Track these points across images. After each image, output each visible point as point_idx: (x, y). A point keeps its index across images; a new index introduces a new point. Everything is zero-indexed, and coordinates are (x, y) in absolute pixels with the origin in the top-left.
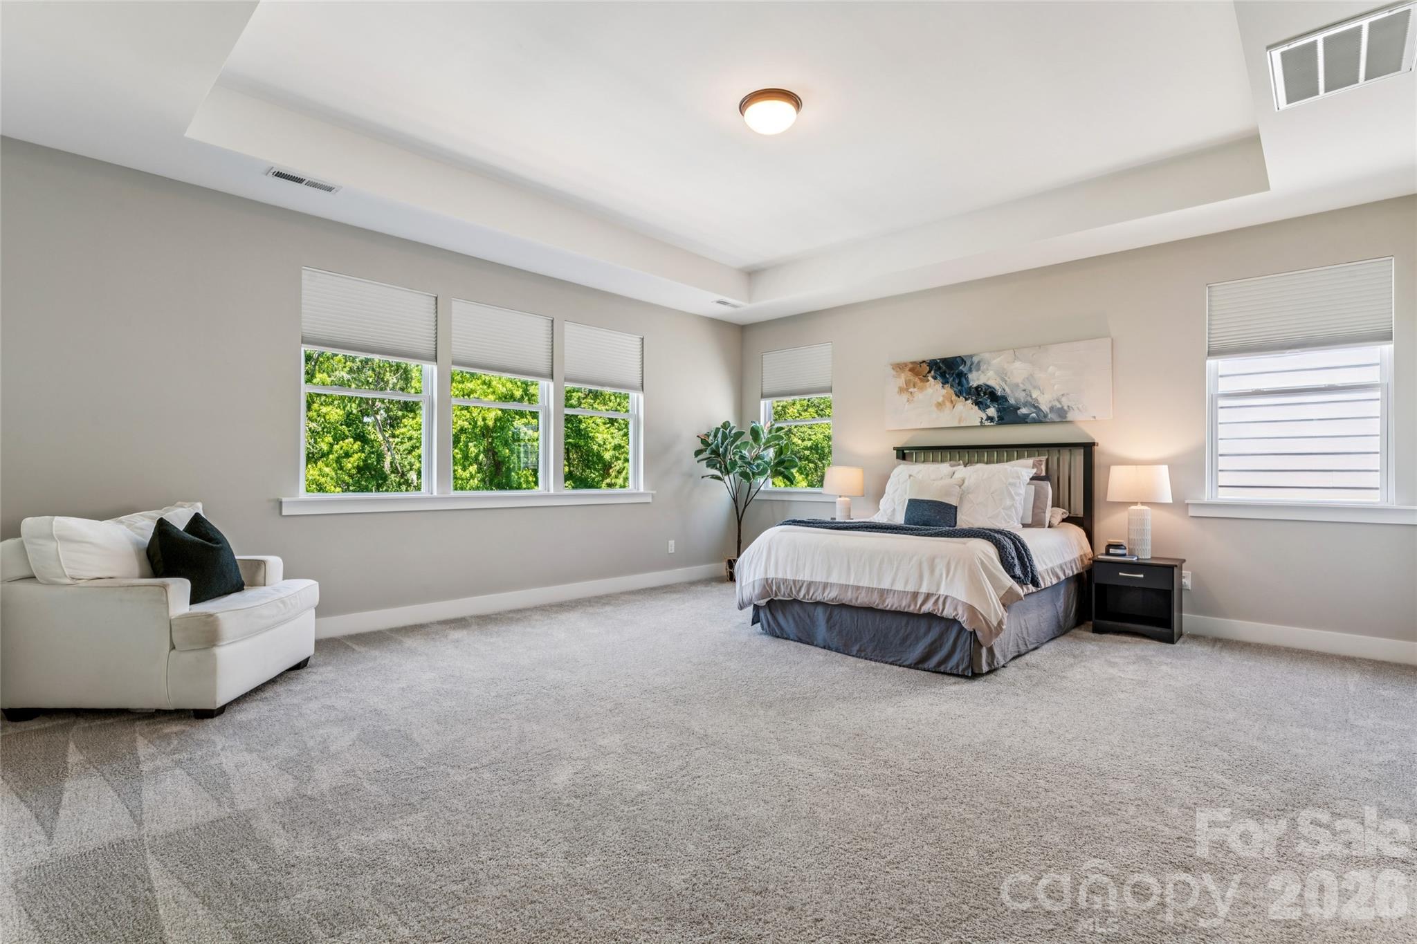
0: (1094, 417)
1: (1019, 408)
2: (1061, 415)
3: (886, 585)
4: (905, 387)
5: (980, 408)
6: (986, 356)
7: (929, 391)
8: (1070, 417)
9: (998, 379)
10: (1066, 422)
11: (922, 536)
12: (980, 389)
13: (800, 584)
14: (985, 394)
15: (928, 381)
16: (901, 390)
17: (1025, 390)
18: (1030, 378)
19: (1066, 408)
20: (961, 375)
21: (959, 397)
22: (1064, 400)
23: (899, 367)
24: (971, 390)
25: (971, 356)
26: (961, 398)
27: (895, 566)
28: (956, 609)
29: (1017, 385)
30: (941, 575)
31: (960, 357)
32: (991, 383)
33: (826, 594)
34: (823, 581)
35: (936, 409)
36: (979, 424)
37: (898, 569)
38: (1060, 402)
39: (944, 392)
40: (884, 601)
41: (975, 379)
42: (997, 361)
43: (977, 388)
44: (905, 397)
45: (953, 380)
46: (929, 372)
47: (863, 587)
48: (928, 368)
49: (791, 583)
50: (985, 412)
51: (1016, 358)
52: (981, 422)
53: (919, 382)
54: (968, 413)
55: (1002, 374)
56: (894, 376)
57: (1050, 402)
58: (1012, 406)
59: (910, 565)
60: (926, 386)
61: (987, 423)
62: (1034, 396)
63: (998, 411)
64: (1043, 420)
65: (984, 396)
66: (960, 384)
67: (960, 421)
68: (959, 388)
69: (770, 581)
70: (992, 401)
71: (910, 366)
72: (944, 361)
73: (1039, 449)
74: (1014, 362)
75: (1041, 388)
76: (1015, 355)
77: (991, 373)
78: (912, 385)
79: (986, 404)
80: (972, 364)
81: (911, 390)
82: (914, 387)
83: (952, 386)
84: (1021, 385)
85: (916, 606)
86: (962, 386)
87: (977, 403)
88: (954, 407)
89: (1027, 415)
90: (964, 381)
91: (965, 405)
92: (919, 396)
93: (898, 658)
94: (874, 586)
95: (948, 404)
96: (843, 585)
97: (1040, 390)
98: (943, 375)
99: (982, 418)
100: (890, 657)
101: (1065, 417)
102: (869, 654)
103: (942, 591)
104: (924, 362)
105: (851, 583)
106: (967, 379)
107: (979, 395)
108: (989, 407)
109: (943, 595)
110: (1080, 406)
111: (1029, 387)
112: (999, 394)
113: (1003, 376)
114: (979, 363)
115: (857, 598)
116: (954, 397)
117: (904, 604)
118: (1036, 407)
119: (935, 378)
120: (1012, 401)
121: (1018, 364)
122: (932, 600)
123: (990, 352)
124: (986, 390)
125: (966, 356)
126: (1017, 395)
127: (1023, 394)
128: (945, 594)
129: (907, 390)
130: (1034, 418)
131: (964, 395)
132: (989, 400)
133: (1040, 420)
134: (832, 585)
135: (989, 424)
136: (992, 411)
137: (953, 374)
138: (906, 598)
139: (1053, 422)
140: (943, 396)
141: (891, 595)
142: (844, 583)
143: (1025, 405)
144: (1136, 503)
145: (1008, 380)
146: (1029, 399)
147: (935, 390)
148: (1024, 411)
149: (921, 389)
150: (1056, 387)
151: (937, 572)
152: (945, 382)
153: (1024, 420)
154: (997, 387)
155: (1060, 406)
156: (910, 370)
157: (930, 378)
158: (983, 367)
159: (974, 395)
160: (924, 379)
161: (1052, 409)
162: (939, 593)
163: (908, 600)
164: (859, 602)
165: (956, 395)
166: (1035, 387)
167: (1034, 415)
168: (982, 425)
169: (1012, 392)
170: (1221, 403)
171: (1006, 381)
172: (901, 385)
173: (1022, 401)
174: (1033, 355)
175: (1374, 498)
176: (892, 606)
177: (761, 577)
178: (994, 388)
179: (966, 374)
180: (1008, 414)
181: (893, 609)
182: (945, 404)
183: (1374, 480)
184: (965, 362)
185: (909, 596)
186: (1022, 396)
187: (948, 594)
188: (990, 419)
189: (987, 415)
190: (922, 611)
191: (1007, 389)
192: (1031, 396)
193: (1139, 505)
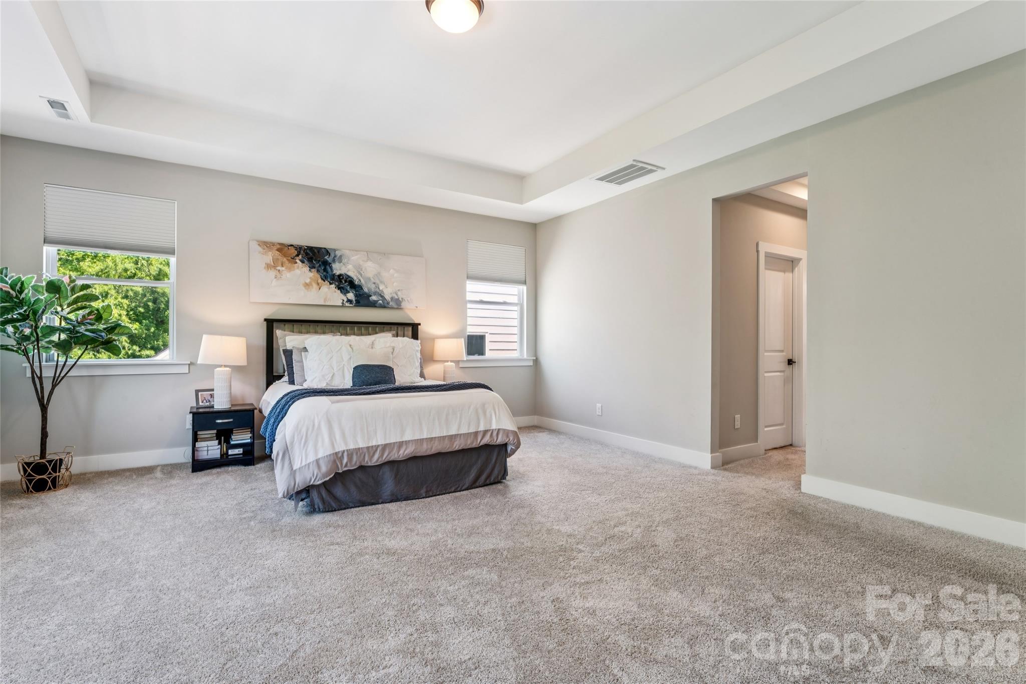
0: (417, 307)
1: (371, 296)
2: (398, 304)
3: (453, 432)
4: (273, 264)
5: (341, 292)
6: (347, 252)
7: (298, 272)
8: (403, 305)
9: (356, 272)
10: (400, 308)
11: (440, 391)
12: (341, 277)
13: (374, 449)
14: (346, 281)
15: (296, 263)
16: (268, 267)
17: (374, 283)
18: (378, 275)
19: (400, 299)
20: (326, 264)
21: (324, 281)
22: (399, 293)
23: (266, 245)
24: (334, 277)
25: (335, 250)
26: (326, 282)
27: (459, 415)
28: (507, 436)
29: (369, 279)
30: (491, 415)
31: (325, 248)
32: (351, 274)
33: (401, 452)
34: (398, 441)
35: (304, 288)
36: (341, 305)
37: (461, 418)
38: (397, 295)
39: (311, 275)
40: (453, 445)
41: (338, 269)
42: (355, 258)
43: (340, 276)
44: (272, 273)
45: (320, 266)
46: (298, 255)
47: (435, 438)
48: (296, 252)
49: (365, 450)
50: (346, 295)
51: (369, 259)
52: (343, 303)
53: (287, 262)
54: (331, 295)
55: (359, 269)
56: (260, 252)
57: (391, 293)
58: (366, 293)
59: (470, 413)
60: (294, 267)
61: (347, 304)
62: (381, 288)
63: (356, 296)
64: (386, 305)
65: (344, 283)
66: (325, 270)
67: (325, 300)
68: (325, 273)
69: (340, 455)
70: (351, 288)
71: (279, 246)
72: (311, 249)
73: (391, 326)
74: (367, 261)
75: (385, 283)
76: (368, 257)
77: (350, 267)
78: (280, 263)
79: (347, 290)
80: (335, 256)
81: (279, 268)
82: (282, 266)
83: (318, 271)
84: (372, 279)
85: (477, 441)
86: (327, 273)
87: (339, 288)
88: (320, 289)
89: (376, 302)
90: (329, 270)
91: (329, 288)
92: (287, 275)
93: (457, 486)
94: (445, 435)
95: (315, 285)
96: (418, 440)
97: (384, 284)
98: (310, 260)
99: (343, 300)
100: (451, 487)
101: (400, 306)
102: (435, 491)
103: (494, 426)
104: (292, 245)
105: (425, 437)
106: (331, 268)
107: (341, 282)
108: (349, 292)
109: (496, 429)
110: (409, 299)
111: (377, 282)
112: (356, 283)
113: (360, 270)
114: (341, 256)
115: (432, 448)
116: (320, 281)
117: (469, 443)
118: (382, 296)
119: (303, 262)
120: (366, 290)
121: (369, 264)
122: (489, 434)
123: (350, 250)
124: (347, 279)
125: (330, 249)
126: (369, 286)
127: (373, 286)
128: (498, 428)
129: (275, 267)
130: (380, 304)
131: (329, 280)
132: (349, 287)
133: (384, 306)
134: (407, 442)
135: (349, 305)
136: (351, 296)
137: (319, 261)
138: (470, 437)
139: (392, 308)
140: (310, 278)
141: (458, 439)
142: (419, 438)
143: (375, 293)
144: (448, 361)
145: (363, 274)
146: (378, 290)
147: (302, 272)
148: (374, 298)
149: (290, 269)
150: (395, 284)
151: (488, 415)
152: (312, 267)
153: (373, 305)
154: (355, 278)
155: (397, 298)
156: (278, 250)
157: (298, 261)
158: (344, 261)
159: (337, 281)
160: (293, 260)
161: (392, 298)
162: (492, 428)
163: (472, 439)
164: (433, 450)
165: (322, 279)
166: (381, 282)
167: (381, 302)
168: (343, 306)
169: (366, 283)
170: (469, 305)
171: (362, 274)
172: (269, 262)
173: (373, 290)
174: (380, 259)
175: (515, 355)
176: (459, 446)
177: (328, 453)
178: (352, 278)
179: (330, 263)
180: (363, 299)
181: (460, 448)
182: (312, 285)
183: (515, 346)
184: (330, 254)
185: (472, 436)
186: (373, 287)
187: (500, 428)
188: (350, 301)
189: (347, 298)
190: (481, 444)
191: (362, 281)
192: (379, 288)
193: (449, 362)
